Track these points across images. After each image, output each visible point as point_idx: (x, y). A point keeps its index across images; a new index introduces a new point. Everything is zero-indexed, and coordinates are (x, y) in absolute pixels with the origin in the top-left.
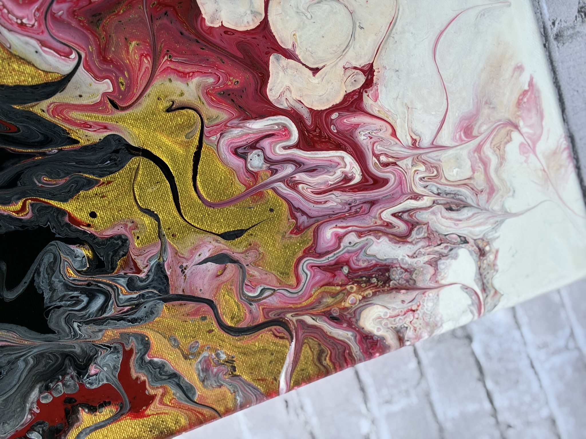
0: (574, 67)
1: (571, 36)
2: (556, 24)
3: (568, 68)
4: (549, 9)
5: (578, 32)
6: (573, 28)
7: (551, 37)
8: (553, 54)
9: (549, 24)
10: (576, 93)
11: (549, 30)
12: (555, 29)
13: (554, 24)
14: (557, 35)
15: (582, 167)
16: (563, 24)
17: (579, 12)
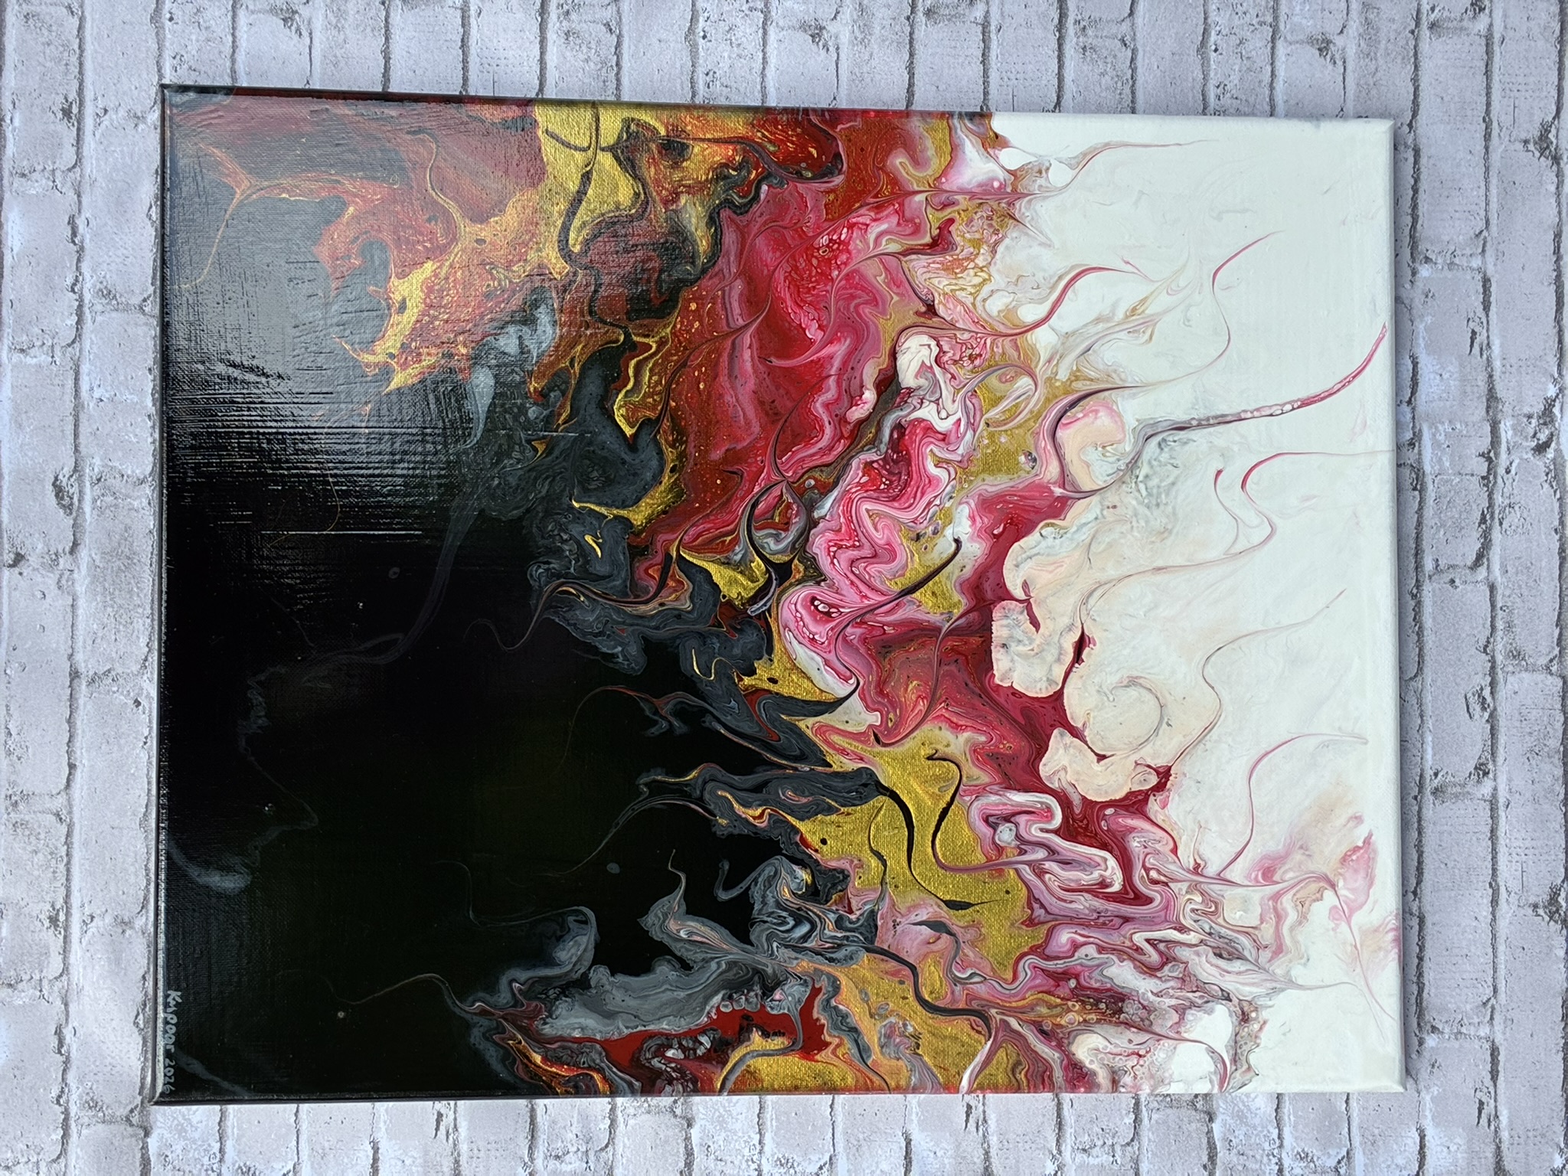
0: (1450, 834)
1: (1456, 796)
2: (1440, 776)
3: (1441, 833)
4: (1434, 755)
5: (1468, 793)
6: (1463, 786)
7: (1428, 791)
8: (1424, 810)
9: (1429, 773)
10: (1443, 866)
11: (1428, 781)
12: (1436, 781)
13: (1436, 775)
14: (1436, 789)
15: (1426, 959)
16: (1449, 778)
17: (1476, 768)
